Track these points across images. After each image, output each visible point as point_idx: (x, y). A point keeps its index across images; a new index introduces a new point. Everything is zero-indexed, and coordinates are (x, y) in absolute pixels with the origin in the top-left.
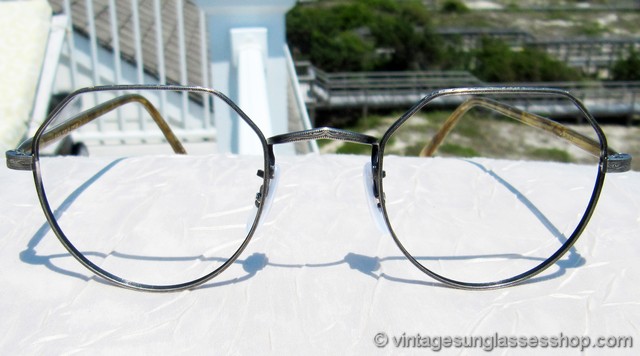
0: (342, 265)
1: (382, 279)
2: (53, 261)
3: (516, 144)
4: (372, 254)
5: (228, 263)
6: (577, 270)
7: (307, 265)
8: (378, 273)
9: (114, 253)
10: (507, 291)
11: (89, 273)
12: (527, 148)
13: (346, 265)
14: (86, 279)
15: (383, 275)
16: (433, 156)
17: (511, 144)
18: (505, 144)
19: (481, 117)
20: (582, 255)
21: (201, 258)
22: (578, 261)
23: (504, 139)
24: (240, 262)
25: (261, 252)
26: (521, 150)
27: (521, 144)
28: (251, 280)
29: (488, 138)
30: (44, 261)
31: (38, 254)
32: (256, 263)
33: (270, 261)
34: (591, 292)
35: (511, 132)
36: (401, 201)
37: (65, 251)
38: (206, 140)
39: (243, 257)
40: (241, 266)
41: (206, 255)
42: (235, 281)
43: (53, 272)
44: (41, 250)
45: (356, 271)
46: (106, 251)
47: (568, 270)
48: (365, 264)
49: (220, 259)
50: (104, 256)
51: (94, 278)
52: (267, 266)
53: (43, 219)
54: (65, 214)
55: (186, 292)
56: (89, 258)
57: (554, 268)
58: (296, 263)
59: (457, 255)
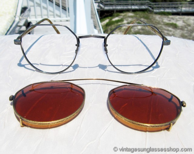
0: (97, 67)
1: (107, 71)
2: (26, 66)
3: (161, 22)
4: (105, 64)
5: (69, 66)
6: (157, 69)
7: (88, 67)
8: (106, 70)
9: (40, 64)
10: (138, 75)
11: (34, 69)
12: (164, 23)
13: (98, 67)
14: (34, 71)
15: (107, 70)
16: (126, 34)
17: (159, 21)
18: (157, 22)
19: (150, 13)
20: (159, 65)
21: (62, 65)
22: (158, 67)
23: (157, 20)
24: (72, 66)
25: (77, 64)
26: (162, 23)
27: (162, 22)
28: (74, 71)
29: (152, 20)
30: (23, 66)
31: (22, 64)
32: (76, 67)
33: (79, 66)
34: (159, 75)
35: (159, 18)
36: (114, 49)
37: (28, 63)
38: (67, 21)
39: (73, 65)
40: (72, 67)
41: (63, 65)
42: (70, 71)
43: (26, 69)
44: (23, 63)
45: (101, 69)
46: (39, 63)
47: (155, 69)
48: (103, 67)
49: (67, 66)
50: (38, 65)
51: (36, 71)
52: (79, 68)
53: (22, 55)
54: (28, 53)
55: (58, 74)
56: (34, 65)
57: (151, 68)
58: (86, 67)
59: (127, 65)
